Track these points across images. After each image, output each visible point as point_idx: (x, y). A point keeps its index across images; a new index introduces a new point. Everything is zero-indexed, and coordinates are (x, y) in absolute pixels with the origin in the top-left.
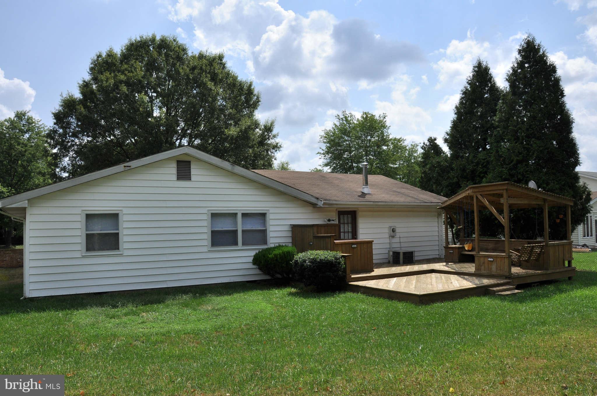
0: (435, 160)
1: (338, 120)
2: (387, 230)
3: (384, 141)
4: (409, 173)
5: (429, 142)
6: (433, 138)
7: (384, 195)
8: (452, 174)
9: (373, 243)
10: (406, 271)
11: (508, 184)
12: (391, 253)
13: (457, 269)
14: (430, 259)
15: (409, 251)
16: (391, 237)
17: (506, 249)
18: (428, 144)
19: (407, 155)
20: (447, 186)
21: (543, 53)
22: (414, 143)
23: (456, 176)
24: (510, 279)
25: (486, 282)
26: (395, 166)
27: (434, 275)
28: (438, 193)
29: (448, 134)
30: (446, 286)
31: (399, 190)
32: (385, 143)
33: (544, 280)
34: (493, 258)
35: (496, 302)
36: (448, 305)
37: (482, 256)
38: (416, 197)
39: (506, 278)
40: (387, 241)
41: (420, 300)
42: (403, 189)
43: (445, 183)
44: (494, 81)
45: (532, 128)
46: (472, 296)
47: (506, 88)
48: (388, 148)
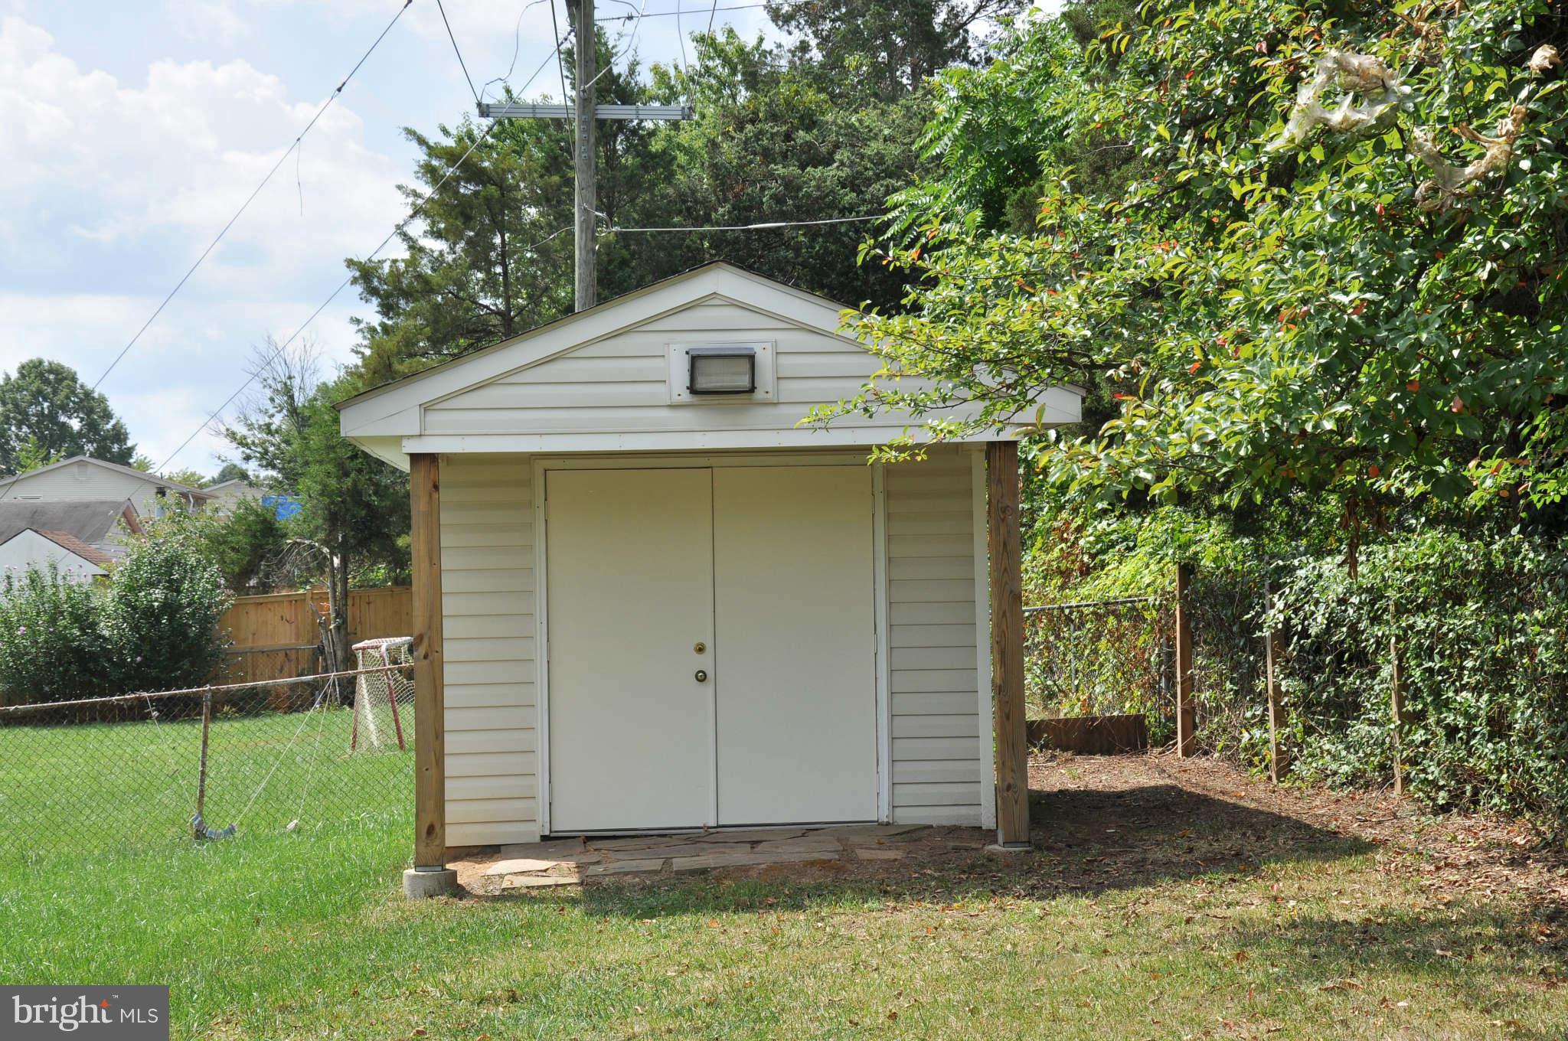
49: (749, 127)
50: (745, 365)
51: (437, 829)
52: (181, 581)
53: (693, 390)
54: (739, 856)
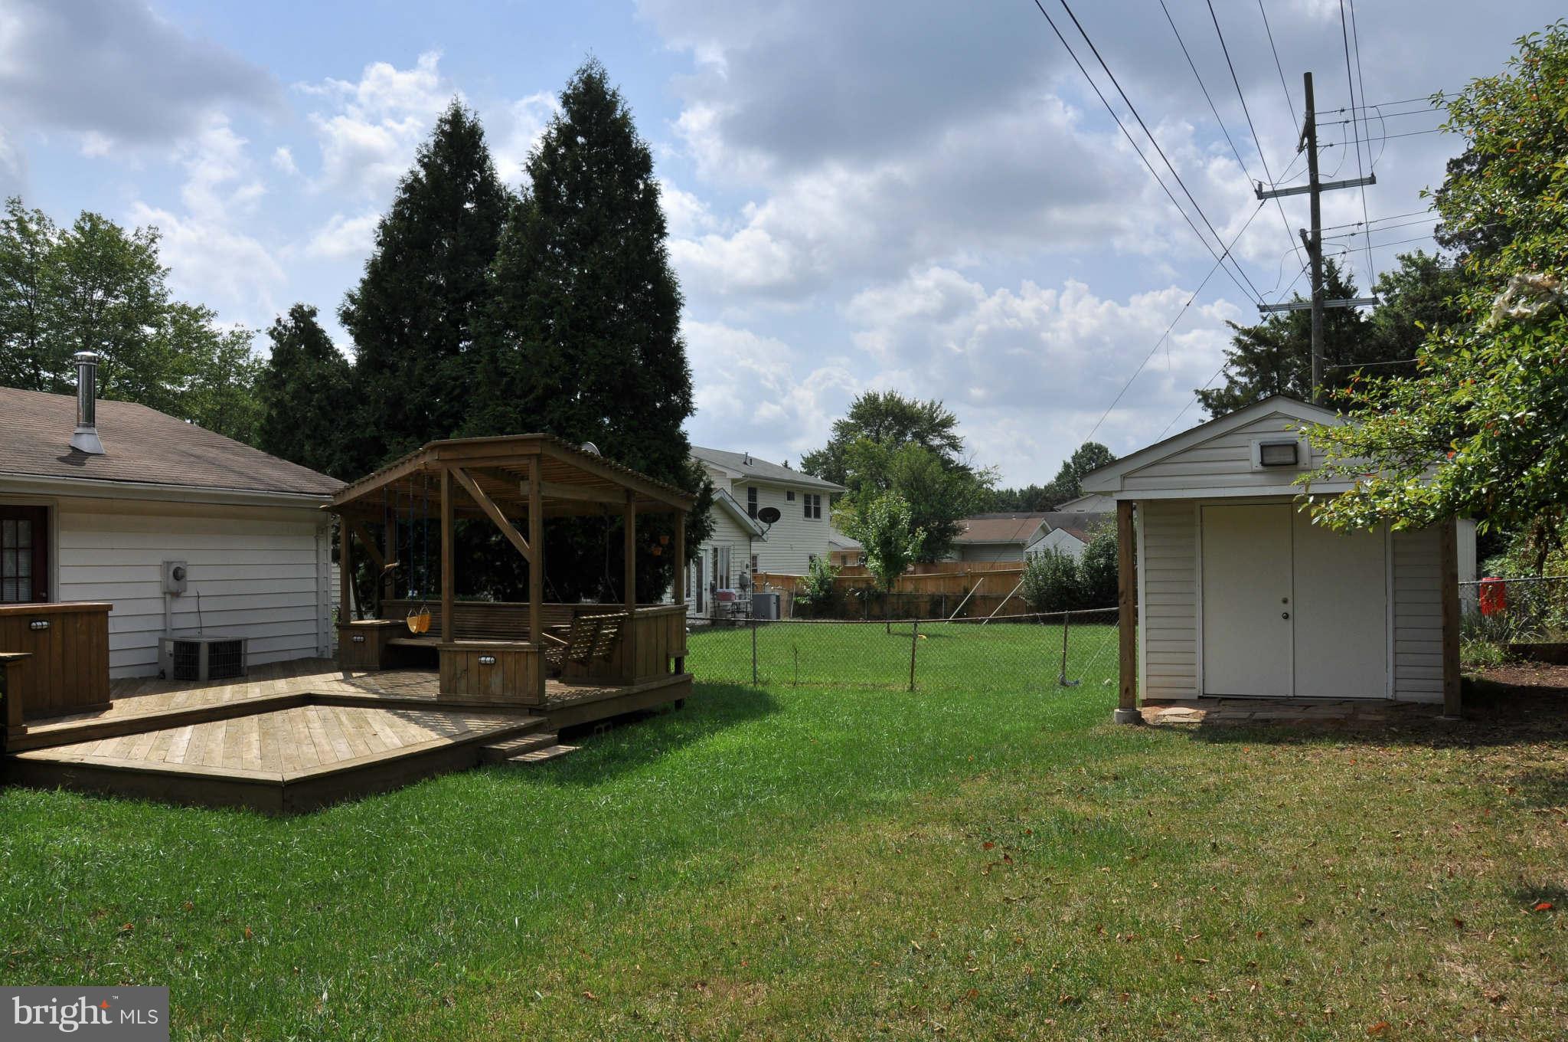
0: (311, 371)
2: (156, 575)
3: (147, 309)
4: (221, 412)
5: (295, 318)
6: (306, 309)
7: (147, 462)
8: (362, 414)
9: (110, 613)
10: (224, 704)
11: (542, 440)
12: (170, 647)
13: (382, 691)
14: (291, 663)
15: (229, 639)
16: (168, 597)
17: (533, 628)
18: (289, 325)
19: (216, 361)
20: (347, 448)
21: (625, 116)
22: (242, 329)
23: (372, 420)
24: (540, 716)
25: (477, 726)
26: (179, 389)
27: (312, 711)
28: (319, 467)
29: (353, 300)
30: (362, 747)
31: (198, 451)
32: (150, 315)
33: (625, 711)
34: (495, 655)
35: (517, 788)
36: (378, 806)
37: (462, 651)
38: (252, 474)
39: (532, 711)
40: (158, 607)
41: (284, 801)
42: (210, 449)
43: (339, 438)
44: (491, 169)
45: (587, 305)
46: (443, 775)
47: (528, 189)
48: (159, 333)
49: (1419, 304)
50: (1291, 449)
51: (1131, 690)
52: (1113, 555)
53: (1263, 463)
54: (1291, 714)
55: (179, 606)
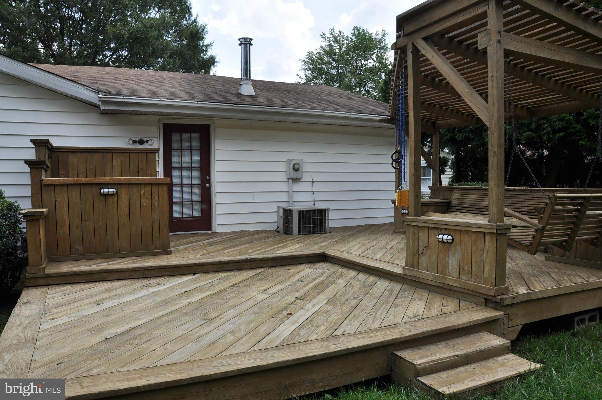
1: (324, 40)
12: (282, 212)
16: (291, 181)
17: (492, 205)
24: (496, 310)
34: (451, 233)
37: (424, 227)
39: (487, 302)
40: (284, 187)
55: (297, 187)
